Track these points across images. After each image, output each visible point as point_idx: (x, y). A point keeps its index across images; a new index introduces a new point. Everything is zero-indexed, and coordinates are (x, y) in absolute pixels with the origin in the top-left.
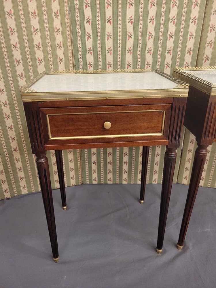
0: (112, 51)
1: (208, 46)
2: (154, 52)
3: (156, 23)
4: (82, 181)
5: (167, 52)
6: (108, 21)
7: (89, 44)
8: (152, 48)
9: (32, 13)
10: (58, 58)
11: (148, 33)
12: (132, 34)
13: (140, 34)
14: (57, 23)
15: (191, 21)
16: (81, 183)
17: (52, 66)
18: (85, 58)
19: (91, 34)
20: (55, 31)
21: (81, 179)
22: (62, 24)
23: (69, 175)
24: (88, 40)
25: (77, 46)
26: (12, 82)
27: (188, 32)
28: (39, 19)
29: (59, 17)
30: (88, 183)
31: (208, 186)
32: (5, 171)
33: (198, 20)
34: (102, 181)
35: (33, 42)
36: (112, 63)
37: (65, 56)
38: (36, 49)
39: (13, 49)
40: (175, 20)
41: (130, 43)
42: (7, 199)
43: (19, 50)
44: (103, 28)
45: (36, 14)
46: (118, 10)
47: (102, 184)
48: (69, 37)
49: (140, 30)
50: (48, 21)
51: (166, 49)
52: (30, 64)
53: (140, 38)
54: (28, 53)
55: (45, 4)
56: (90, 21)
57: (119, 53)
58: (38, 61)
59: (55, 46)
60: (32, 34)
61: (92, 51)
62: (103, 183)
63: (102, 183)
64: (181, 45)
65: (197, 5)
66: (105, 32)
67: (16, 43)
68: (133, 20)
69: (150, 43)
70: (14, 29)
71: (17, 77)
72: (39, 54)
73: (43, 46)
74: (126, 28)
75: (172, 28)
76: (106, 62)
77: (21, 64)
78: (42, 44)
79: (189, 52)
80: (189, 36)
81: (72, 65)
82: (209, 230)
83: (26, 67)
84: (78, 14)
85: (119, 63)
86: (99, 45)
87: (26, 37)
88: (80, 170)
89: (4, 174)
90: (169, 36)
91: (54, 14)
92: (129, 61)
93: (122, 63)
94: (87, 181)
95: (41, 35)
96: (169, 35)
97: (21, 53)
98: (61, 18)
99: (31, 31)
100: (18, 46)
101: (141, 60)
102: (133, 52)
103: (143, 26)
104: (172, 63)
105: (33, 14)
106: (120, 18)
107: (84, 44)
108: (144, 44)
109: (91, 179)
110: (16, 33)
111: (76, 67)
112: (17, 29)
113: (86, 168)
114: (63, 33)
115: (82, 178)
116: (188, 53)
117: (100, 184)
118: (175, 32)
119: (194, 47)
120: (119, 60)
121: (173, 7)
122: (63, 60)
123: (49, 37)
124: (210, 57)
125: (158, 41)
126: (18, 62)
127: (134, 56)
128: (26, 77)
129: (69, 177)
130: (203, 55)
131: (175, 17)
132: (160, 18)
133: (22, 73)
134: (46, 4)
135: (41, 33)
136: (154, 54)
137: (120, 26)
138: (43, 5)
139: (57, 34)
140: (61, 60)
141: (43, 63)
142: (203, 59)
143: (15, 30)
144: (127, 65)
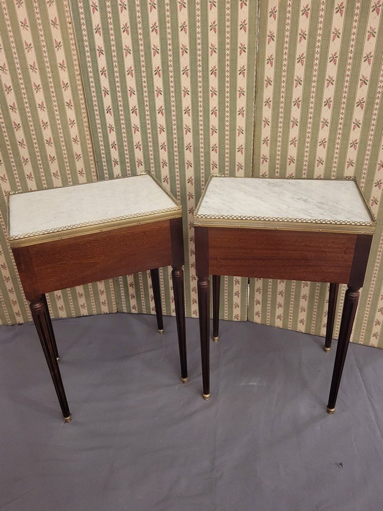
0: (141, 146)
1: (263, 143)
2: (194, 149)
3: (193, 115)
4: (118, 309)
5: (211, 149)
6: (133, 111)
7: (112, 137)
8: (191, 144)
9: (39, 105)
10: (75, 154)
11: (184, 126)
12: (164, 127)
13: (174, 127)
14: (71, 114)
15: (238, 113)
16: (116, 311)
17: (68, 164)
18: (108, 154)
19: (113, 126)
20: (69, 123)
21: (115, 306)
22: (77, 115)
23: (99, 299)
24: (110, 132)
25: (98, 139)
26: (19, 184)
27: (235, 126)
28: (48, 111)
29: (73, 108)
30: (126, 311)
31: (289, 329)
32: (15, 289)
33: (247, 112)
34: (143, 310)
35: (42, 137)
36: (142, 161)
37: (83, 152)
38: (46, 145)
39: (19, 147)
40: (217, 112)
41: (162, 138)
42: (20, 324)
43: (26, 147)
44: (128, 120)
45: (45, 106)
46: (143, 99)
47: (144, 314)
48: (88, 129)
49: (174, 122)
50: (60, 112)
51: (209, 146)
52: (40, 162)
53: (175, 132)
54: (38, 150)
55: (54, 94)
56: (112, 111)
57: (151, 148)
58: (49, 159)
59: (70, 140)
60: (41, 129)
61: (116, 146)
62: (145, 313)
63: (144, 312)
64: (228, 142)
65: (243, 94)
66: (130, 124)
67: (23, 140)
68: (164, 111)
69: (188, 139)
70: (19, 124)
71: (25, 178)
72: (51, 151)
73: (54, 141)
74: (156, 120)
75: (214, 121)
76: (134, 159)
77: (30, 163)
78: (54, 139)
79: (240, 150)
80: (237, 131)
81: (93, 162)
82: (255, 384)
83: (35, 167)
84: (96, 103)
85: (152, 161)
86: (124, 139)
87: (34, 133)
88: (113, 294)
89: (15, 293)
90: (211, 131)
91: (66, 104)
92: (164, 159)
93: (155, 161)
94: (124, 308)
95: (52, 130)
96: (212, 129)
97: (29, 151)
98: (75, 109)
99: (40, 125)
100: (25, 143)
101: (179, 157)
102: (168, 148)
103: (177, 118)
104: (219, 163)
105: (41, 106)
106: (147, 108)
107: (106, 138)
108: (181, 139)
109: (128, 306)
110: (21, 128)
111: (99, 163)
112: (23, 123)
113: (122, 291)
114: (78, 126)
115: (117, 304)
116: (239, 151)
117: (140, 314)
118: (219, 126)
119: (246, 144)
120: (152, 157)
121: (212, 96)
122: (81, 156)
123: (61, 131)
124: (268, 158)
125: (199, 136)
126: (26, 161)
127: (169, 153)
128: (36, 177)
129: (99, 302)
130: (260, 155)
131: (217, 108)
132: (198, 109)
133: (31, 173)
134: (56, 94)
135: (51, 127)
136: (194, 151)
137: (148, 117)
138: (52, 95)
139: (72, 127)
140: (78, 156)
141: (56, 161)
142: (259, 159)
143: (21, 125)
144: (162, 164)
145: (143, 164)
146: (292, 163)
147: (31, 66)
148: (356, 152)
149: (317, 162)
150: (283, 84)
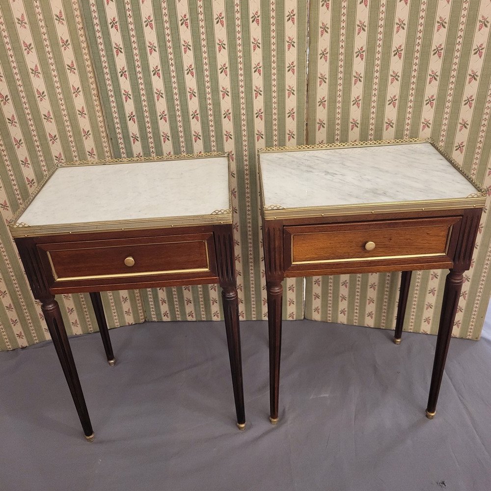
0: (167, 117)
1: (319, 105)
2: (234, 116)
3: (231, 74)
4: (145, 318)
5: (255, 116)
6: (154, 72)
7: (129, 107)
8: (230, 111)
9: (32, 70)
10: (82, 130)
11: (221, 89)
12: (196, 91)
13: (208, 90)
14: (74, 80)
15: (287, 69)
16: (143, 320)
17: (74, 144)
18: (125, 128)
19: (130, 93)
20: (73, 91)
21: (142, 314)
22: (82, 81)
23: (121, 308)
24: (126, 101)
25: (111, 110)
26: (12, 173)
27: (284, 86)
28: (44, 77)
29: (76, 71)
30: (155, 320)
31: (355, 324)
32: (14, 306)
33: (298, 67)
34: (177, 316)
35: (38, 111)
36: (169, 134)
37: (92, 127)
38: (45, 121)
39: (9, 125)
40: (261, 69)
41: (194, 105)
42: (23, 348)
43: (18, 125)
44: (149, 84)
45: (40, 70)
46: (167, 57)
47: (179, 321)
48: (97, 98)
49: (208, 84)
50: (60, 78)
51: (252, 111)
52: (38, 143)
53: (209, 96)
54: (33, 128)
55: (51, 55)
56: (127, 73)
57: (179, 119)
58: (49, 139)
59: (74, 113)
60: (36, 101)
61: (135, 118)
62: (180, 319)
63: (178, 319)
64: (276, 105)
65: (293, 46)
66: (151, 89)
67: (13, 116)
68: (194, 71)
69: (226, 104)
70: (7, 96)
71: (18, 165)
72: (51, 128)
73: (55, 116)
74: (184, 83)
75: (258, 81)
76: (159, 133)
77: (24, 145)
78: (54, 113)
79: (291, 115)
80: (287, 92)
81: (106, 139)
82: (327, 395)
83: (31, 150)
84: (106, 64)
85: (181, 134)
86: (144, 108)
87: (27, 106)
88: (138, 300)
89: (14, 310)
90: (254, 93)
91: (67, 67)
92: (196, 131)
93: (185, 134)
94: (153, 316)
95: (51, 101)
96: (255, 91)
97: (22, 129)
98: (80, 73)
99: (34, 96)
100: (16, 120)
101: (216, 128)
102: (201, 117)
103: (211, 79)
104: (266, 132)
105: (35, 71)
106: (173, 68)
107: (121, 107)
108: (217, 105)
109: (158, 313)
110: (10, 101)
111: (113, 141)
112: (12, 95)
113: (149, 296)
114: (85, 94)
115: (144, 312)
116: (289, 116)
117: (174, 322)
118: (264, 87)
119: (298, 107)
120: (181, 129)
121: (254, 50)
122: (90, 132)
123: (63, 102)
124: (326, 123)
125: (239, 101)
126: (19, 143)
127: (203, 123)
128: (33, 163)
129: (122, 311)
130: (315, 120)
131: (261, 64)
132: (237, 67)
133: (26, 158)
134: (53, 54)
135: (49, 97)
136: (234, 119)
137: (174, 80)
138: (49, 56)
139: (76, 96)
140: (87, 133)
141: (58, 140)
142: (315, 125)
143: (9, 97)
144: (194, 137)
145: (170, 138)
146: (355, 128)
147: (19, 20)
148: (433, 110)
149: (385, 125)
150: (343, 31)
